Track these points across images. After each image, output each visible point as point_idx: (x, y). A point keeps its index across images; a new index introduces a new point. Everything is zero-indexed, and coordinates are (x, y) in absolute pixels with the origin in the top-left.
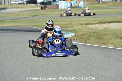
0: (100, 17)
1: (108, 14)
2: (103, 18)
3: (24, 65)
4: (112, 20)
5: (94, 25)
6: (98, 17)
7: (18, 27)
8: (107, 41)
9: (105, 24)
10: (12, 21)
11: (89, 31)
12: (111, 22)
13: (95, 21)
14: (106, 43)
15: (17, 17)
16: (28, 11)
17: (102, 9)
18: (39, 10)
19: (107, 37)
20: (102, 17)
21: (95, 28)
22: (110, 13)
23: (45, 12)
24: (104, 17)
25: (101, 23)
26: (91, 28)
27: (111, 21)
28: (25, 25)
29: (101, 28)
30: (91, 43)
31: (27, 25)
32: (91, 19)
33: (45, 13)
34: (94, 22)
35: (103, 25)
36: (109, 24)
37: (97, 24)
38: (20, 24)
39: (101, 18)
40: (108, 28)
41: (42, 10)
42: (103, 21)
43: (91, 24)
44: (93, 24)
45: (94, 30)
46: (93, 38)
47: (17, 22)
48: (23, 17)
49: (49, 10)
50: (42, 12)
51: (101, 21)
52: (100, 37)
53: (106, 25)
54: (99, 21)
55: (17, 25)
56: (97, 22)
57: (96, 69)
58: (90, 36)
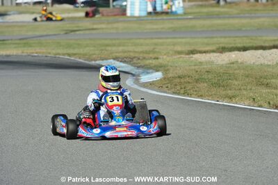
0: (221, 37)
1: (239, 30)
2: (227, 40)
3: (47, 144)
4: (247, 43)
5: (208, 55)
6: (216, 37)
7: (33, 56)
8: (237, 92)
9: (233, 53)
10: (19, 44)
11: (196, 67)
12: (245, 49)
13: (208, 44)
14: (233, 97)
15: (30, 34)
17: (224, 18)
18: (80, 18)
19: (236, 83)
20: (225, 37)
21: (209, 62)
22: (244, 29)
23: (94, 24)
24: (230, 37)
25: (223, 50)
26: (200, 62)
27: (245, 45)
28: (50, 53)
29: (224, 63)
30: (201, 96)
31: (54, 52)
32: (200, 40)
33: (95, 26)
34: (206, 49)
35: (228, 54)
36: (242, 53)
37: (213, 51)
38: (38, 50)
39: (222, 40)
40: (240, 61)
41: (88, 19)
42: (226, 46)
43: (201, 52)
44: (205, 52)
45: (207, 67)
46: (206, 85)
47: (31, 46)
48: (45, 33)
49: (104, 18)
50: (88, 23)
51: (223, 45)
52: (220, 81)
53: (234, 56)
54: (218, 46)
55: (31, 51)
56: (214, 48)
57: (212, 155)
58: (197, 81)
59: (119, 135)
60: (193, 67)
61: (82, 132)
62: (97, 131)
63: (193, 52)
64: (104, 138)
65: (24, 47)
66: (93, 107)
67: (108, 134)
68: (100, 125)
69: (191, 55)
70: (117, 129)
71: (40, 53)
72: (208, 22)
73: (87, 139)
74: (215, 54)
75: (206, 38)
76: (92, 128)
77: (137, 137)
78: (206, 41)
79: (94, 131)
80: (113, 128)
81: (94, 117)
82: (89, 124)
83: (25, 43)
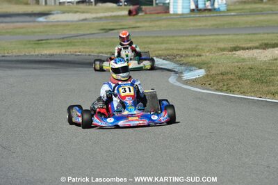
0: (264, 33)
2: (270, 36)
5: (251, 51)
6: (259, 33)
7: (76, 55)
9: (276, 49)
10: (62, 43)
11: (239, 64)
13: (251, 41)
14: (276, 93)
15: (73, 33)
16: (100, 19)
17: (267, 14)
18: (123, 16)
20: (268, 33)
21: (252, 58)
23: (137, 22)
24: (273, 33)
25: (266, 46)
26: (243, 59)
28: (93, 52)
29: (267, 59)
30: (244, 93)
31: (97, 50)
32: (243, 37)
33: (138, 25)
34: (249, 45)
35: (271, 50)
37: (257, 48)
38: (81, 49)
39: (265, 36)
41: (131, 17)
42: (270, 42)
43: (244, 49)
44: (248, 49)
45: (249, 64)
46: (248, 81)
47: (74, 45)
48: (89, 32)
49: (147, 16)
50: (131, 21)
51: (266, 42)
52: (263, 77)
53: (277, 52)
54: (260, 42)
55: (75, 50)
56: (257, 44)
57: (254, 152)
58: (240, 77)
59: (132, 124)
60: (236, 64)
61: (96, 121)
62: (110, 120)
63: (235, 49)
64: (117, 127)
65: (68, 46)
66: (105, 98)
67: (121, 123)
68: (114, 115)
69: (234, 52)
70: (130, 119)
71: (83, 52)
72: (250, 19)
73: (102, 128)
74: (258, 51)
75: (249, 34)
76: (106, 118)
77: (148, 126)
78: (249, 37)
79: (108, 120)
80: (126, 117)
81: (107, 107)
82: (103, 114)
83: (68, 42)
